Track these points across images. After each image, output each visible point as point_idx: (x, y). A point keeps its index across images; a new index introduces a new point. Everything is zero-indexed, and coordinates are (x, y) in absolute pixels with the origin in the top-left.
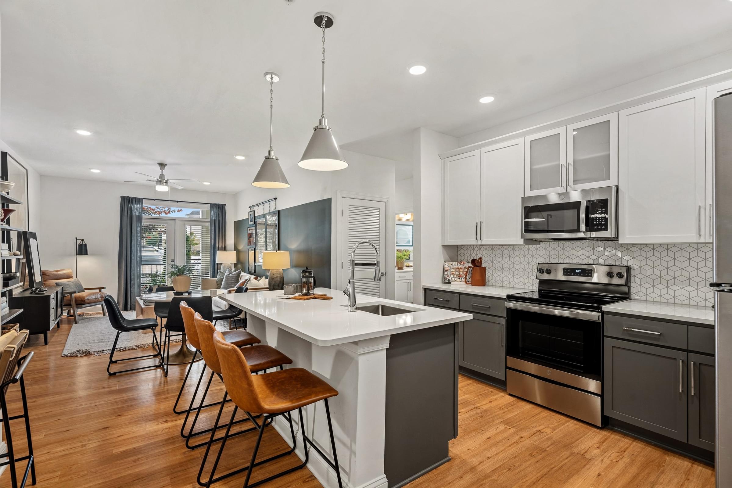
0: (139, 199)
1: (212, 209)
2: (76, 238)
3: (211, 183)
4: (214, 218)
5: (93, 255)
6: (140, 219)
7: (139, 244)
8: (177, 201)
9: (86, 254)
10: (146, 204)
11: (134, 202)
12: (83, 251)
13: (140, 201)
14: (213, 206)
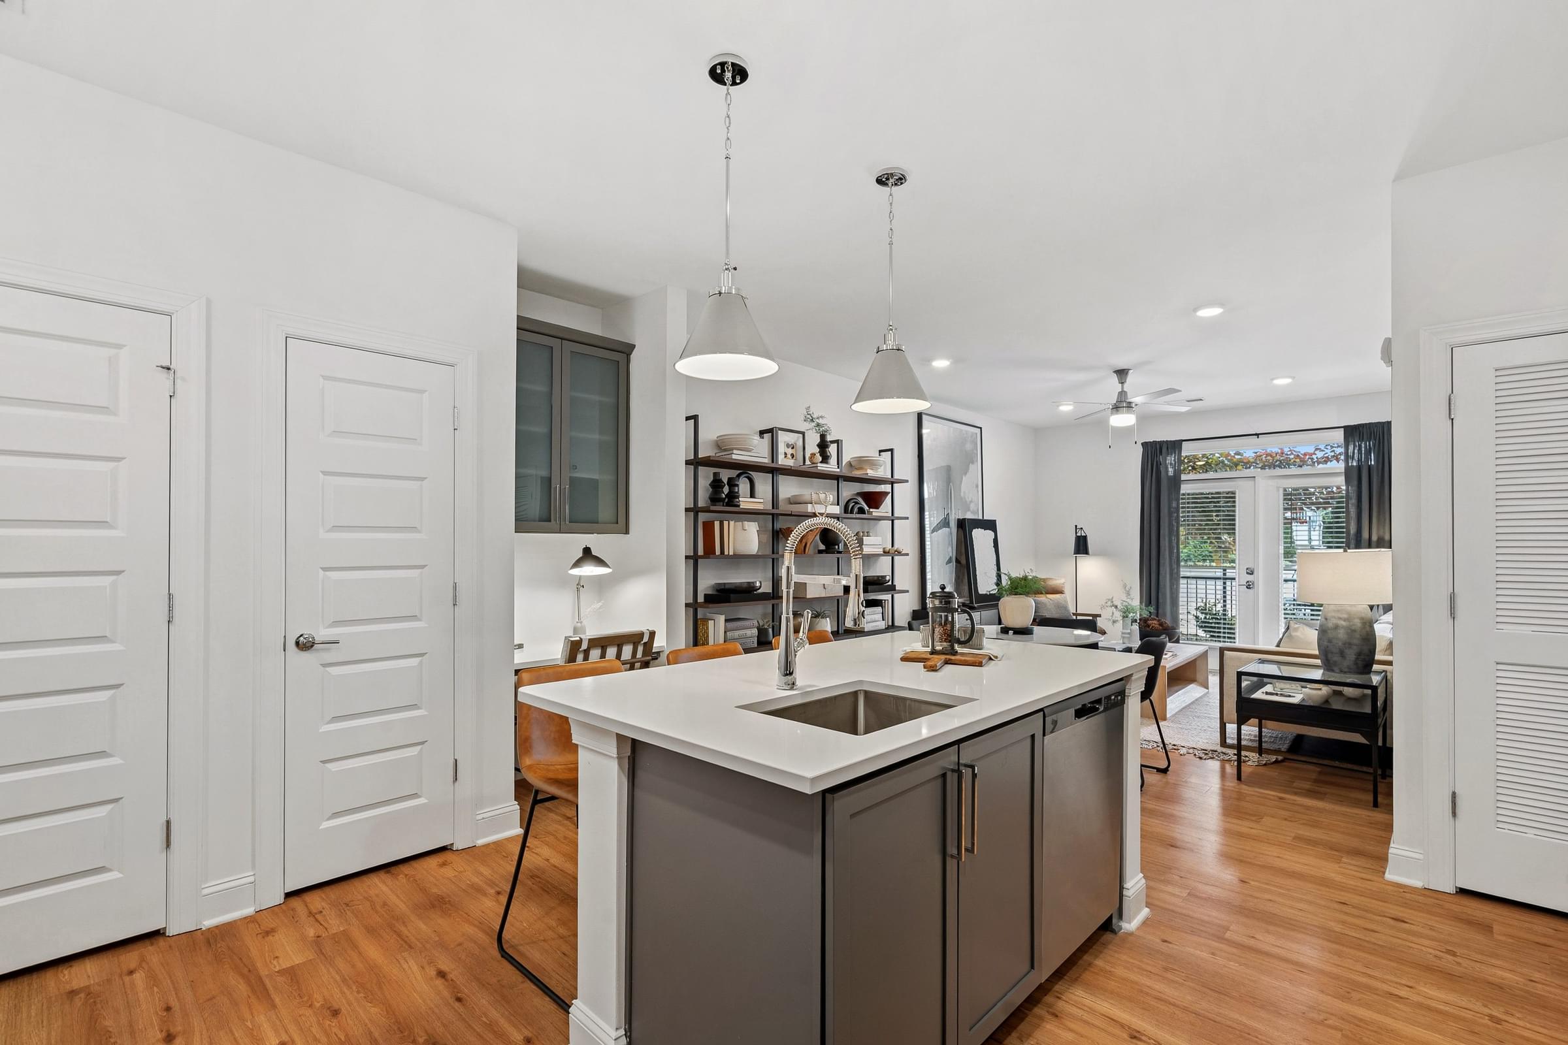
0: (1174, 442)
1: (1350, 439)
2: (1076, 526)
3: (1293, 378)
4: (1355, 464)
5: (1095, 555)
6: (1176, 482)
7: (1175, 533)
8: (1257, 435)
9: (1085, 552)
10: (1187, 450)
11: (1164, 450)
12: (1081, 548)
13: (1176, 446)
14: (1352, 432)
